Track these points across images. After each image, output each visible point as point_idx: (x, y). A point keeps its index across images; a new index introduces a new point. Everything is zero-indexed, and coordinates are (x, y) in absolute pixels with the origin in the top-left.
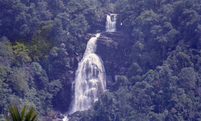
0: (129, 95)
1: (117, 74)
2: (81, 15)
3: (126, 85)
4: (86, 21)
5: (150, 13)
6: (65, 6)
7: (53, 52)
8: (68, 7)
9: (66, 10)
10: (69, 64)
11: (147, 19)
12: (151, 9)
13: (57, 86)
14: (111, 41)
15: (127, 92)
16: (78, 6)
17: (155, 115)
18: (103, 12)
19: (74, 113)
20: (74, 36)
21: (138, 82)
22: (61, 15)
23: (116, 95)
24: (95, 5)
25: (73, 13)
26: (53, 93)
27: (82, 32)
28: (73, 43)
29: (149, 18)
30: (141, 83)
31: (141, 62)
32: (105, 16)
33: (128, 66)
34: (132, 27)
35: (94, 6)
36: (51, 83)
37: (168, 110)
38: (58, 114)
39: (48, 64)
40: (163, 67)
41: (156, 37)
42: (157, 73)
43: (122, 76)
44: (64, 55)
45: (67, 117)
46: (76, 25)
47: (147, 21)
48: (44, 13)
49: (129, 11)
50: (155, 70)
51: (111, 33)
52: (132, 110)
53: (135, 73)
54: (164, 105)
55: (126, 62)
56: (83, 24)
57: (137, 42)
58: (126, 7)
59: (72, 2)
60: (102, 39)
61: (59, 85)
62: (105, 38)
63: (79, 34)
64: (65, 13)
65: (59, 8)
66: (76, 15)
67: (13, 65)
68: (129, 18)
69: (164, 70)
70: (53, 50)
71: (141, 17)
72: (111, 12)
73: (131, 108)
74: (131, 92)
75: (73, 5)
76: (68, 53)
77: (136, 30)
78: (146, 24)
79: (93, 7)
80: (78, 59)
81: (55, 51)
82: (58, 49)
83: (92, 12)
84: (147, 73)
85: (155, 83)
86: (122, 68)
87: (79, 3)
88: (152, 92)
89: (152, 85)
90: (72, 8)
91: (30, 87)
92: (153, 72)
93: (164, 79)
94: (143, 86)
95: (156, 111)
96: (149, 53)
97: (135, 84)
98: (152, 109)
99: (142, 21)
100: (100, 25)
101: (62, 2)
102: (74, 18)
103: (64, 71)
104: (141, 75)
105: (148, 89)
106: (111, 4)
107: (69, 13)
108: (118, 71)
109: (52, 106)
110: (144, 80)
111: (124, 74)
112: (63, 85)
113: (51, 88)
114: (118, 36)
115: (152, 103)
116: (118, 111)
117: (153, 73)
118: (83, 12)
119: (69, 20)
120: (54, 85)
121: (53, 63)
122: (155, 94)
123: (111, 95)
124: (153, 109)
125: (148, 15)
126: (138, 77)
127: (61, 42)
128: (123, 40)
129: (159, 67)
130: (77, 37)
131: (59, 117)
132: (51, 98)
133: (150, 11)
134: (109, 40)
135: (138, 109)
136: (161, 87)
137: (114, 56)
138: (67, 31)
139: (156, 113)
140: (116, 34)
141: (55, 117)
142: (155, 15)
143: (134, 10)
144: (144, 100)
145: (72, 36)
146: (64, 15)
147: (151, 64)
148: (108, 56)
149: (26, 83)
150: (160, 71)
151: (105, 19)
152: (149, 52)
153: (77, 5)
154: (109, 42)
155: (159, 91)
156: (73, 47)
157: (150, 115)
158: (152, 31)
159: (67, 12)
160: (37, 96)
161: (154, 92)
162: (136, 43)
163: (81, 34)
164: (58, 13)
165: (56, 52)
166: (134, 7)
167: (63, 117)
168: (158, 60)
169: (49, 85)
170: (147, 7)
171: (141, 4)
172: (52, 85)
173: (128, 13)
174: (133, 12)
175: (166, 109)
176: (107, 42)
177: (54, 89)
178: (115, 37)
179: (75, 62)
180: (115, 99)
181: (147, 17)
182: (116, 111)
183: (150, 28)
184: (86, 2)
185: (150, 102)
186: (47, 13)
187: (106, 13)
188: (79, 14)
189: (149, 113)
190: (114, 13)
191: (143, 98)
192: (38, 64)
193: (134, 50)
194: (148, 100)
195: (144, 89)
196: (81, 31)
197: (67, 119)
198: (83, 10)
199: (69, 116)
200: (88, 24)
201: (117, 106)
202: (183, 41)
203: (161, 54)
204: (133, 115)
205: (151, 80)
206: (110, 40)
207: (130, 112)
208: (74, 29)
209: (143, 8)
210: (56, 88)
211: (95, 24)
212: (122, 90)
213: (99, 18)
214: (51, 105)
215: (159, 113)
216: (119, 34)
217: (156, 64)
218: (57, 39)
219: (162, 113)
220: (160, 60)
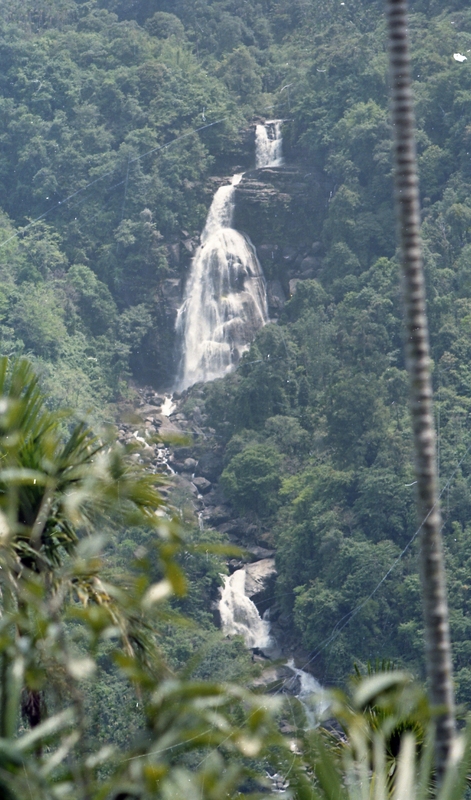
0: (330, 329)
1: (294, 277)
2: (190, 132)
3: (320, 303)
4: (203, 145)
5: (369, 109)
6: (145, 110)
7: (124, 234)
8: (152, 113)
9: (147, 120)
10: (166, 262)
11: (362, 126)
12: (371, 100)
13: (141, 320)
14: (273, 192)
15: (324, 321)
16: (179, 108)
17: (401, 376)
18: (245, 117)
19: (190, 388)
20: (173, 187)
21: (352, 292)
22: (135, 135)
23: (294, 332)
24: (224, 102)
25: (167, 126)
26: (130, 341)
27: (195, 174)
28: (173, 206)
29: (367, 122)
30: (360, 294)
31: (356, 240)
32: (251, 127)
33: (320, 253)
34: (324, 150)
35: (220, 104)
36: (123, 316)
37: (433, 358)
38: (148, 395)
39: (111, 268)
41: (388, 171)
43: (307, 281)
44: (152, 238)
45: (172, 400)
46: (177, 157)
47: (362, 131)
48: (91, 134)
49: (314, 108)
50: (394, 258)
51: (271, 171)
52: (340, 366)
53: (341, 268)
55: (315, 244)
56: (196, 153)
57: (341, 189)
58: (304, 98)
59: (162, 99)
60: (248, 188)
61: (143, 318)
62: (257, 184)
63: (186, 180)
64: (146, 129)
65: (129, 118)
66: (177, 132)
67: (23, 277)
68: (314, 126)
70: (122, 228)
71: (347, 121)
72: (267, 117)
73: (338, 362)
74: (333, 319)
75: (165, 107)
76: (162, 234)
77: (335, 157)
78: (361, 139)
79: (217, 105)
80: (189, 245)
81: (126, 231)
82: (134, 224)
83: (218, 121)
84: (372, 268)
85: (394, 289)
86: (307, 259)
87: (181, 99)
88: (390, 315)
89: (388, 297)
90: (164, 115)
91: (71, 331)
92: (389, 262)
94: (364, 303)
96: (375, 213)
97: (342, 299)
98: (391, 358)
99: (350, 132)
100: (240, 151)
101: (136, 101)
102: (171, 140)
104: (357, 273)
105: (376, 308)
106: (265, 94)
107: (157, 127)
108: (297, 267)
109: (131, 374)
110: (367, 286)
111: (313, 276)
112: (155, 318)
113: (124, 328)
114: (290, 176)
115: (391, 344)
116: (304, 373)
117: (389, 266)
118: (194, 122)
119: (157, 146)
120: (131, 319)
121: (126, 262)
122: (396, 318)
123: (282, 334)
124: (396, 359)
125: (363, 115)
126: (351, 278)
127: (142, 206)
128: (304, 185)
130: (182, 188)
131: (152, 403)
132: (126, 353)
133: (368, 105)
134: (265, 191)
135: (355, 363)
137: (282, 230)
138: (155, 175)
140: (283, 172)
141: (142, 403)
142: (383, 112)
143: (326, 104)
144: (369, 337)
145: (170, 188)
146: (143, 135)
147: (381, 244)
148: (266, 231)
149: (59, 322)
151: (253, 136)
153: (176, 105)
154: (268, 196)
156: (173, 215)
157: (387, 377)
158: (377, 156)
159: (151, 125)
160: (89, 352)
161: (393, 315)
162: (337, 190)
163: (191, 179)
164: (127, 131)
165: (131, 233)
166: (327, 97)
167: (163, 402)
169: (119, 322)
170: (359, 95)
171: (343, 87)
172: (127, 319)
173: (311, 115)
174: (325, 111)
176: (261, 196)
177: (133, 330)
178: (283, 179)
179: (181, 254)
180: (294, 342)
181: (362, 121)
182: (298, 374)
183: (373, 148)
184: (198, 95)
185: (386, 341)
186: (99, 133)
187: (253, 120)
188: (184, 127)
189: (384, 370)
190: (274, 118)
191: (367, 333)
192: (85, 269)
193: (333, 211)
194: (381, 336)
195: (367, 309)
196: (191, 171)
198: (192, 116)
199: (176, 398)
200: (207, 151)
201: (301, 360)
202: (460, 174)
204: (342, 379)
205: (385, 284)
206: (269, 188)
207: (335, 372)
208: (172, 168)
209: (348, 98)
210: (137, 328)
211: (228, 151)
212: (310, 316)
213: (236, 134)
214: (129, 371)
216: (290, 171)
217: (393, 242)
218: (131, 200)
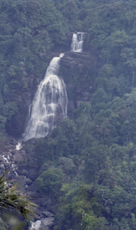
0: (92, 124)
1: (80, 100)
2: (45, 32)
4: (50, 39)
5: (122, 34)
6: (27, 20)
7: (11, 71)
8: (30, 22)
9: (28, 24)
10: (27, 85)
11: (118, 41)
12: (123, 30)
13: (12, 108)
14: (76, 63)
15: (90, 120)
16: (42, 21)
17: (119, 148)
18: (69, 29)
19: (29, 140)
21: (103, 110)
22: (22, 30)
23: (77, 123)
24: (61, 21)
25: (35, 28)
26: (7, 116)
27: (45, 50)
28: (33, 62)
29: (120, 39)
30: (106, 111)
31: (108, 88)
32: (71, 34)
33: (93, 91)
34: (100, 48)
35: (59, 22)
36: (5, 105)
37: (133, 142)
38: (11, 140)
39: (4, 84)
40: (132, 95)
41: (126, 61)
42: (124, 101)
43: (85, 102)
44: (23, 74)
45: (21, 144)
46: (38, 42)
47: (117, 43)
48: (3, 26)
49: (98, 30)
50: (123, 98)
51: (77, 54)
52: (94, 140)
53: (100, 99)
54: (129, 136)
55: (91, 87)
56: (46, 41)
57: (105, 66)
58: (95, 25)
59: (35, 17)
60: (66, 59)
61: (14, 108)
62: (70, 58)
63: (41, 52)
64: (26, 28)
65: (20, 22)
66: (40, 31)
68: (97, 38)
69: (132, 99)
70: (10, 68)
71: (112, 37)
72: (78, 31)
73: (93, 138)
74: (94, 120)
75: (36, 20)
76: (27, 73)
77: (104, 52)
78: (116, 46)
79: (58, 23)
80: (38, 80)
81: (12, 70)
82: (16, 67)
83: (57, 29)
84: (113, 101)
85: (121, 111)
86: (86, 93)
87: (43, 17)
88: (118, 122)
89: (118, 114)
90: (35, 23)
92: (120, 99)
93: (131, 108)
94: (108, 115)
95: (121, 143)
97: (98, 112)
98: (115, 140)
99: (112, 42)
100: (64, 43)
101: (24, 15)
102: (37, 35)
103: (21, 93)
104: (106, 102)
105: (113, 118)
106: (79, 21)
107: (31, 28)
108: (82, 96)
109: (5, 130)
110: (110, 108)
111: (88, 100)
112: (19, 108)
113: (5, 111)
114: (84, 57)
115: (116, 134)
116: (78, 141)
117: (120, 101)
118: (47, 28)
119: (30, 36)
120: (9, 107)
121: (10, 83)
122: (120, 124)
123: (71, 123)
124: (117, 141)
125: (118, 36)
126: (102, 104)
127: (20, 60)
128: (90, 62)
129: (127, 95)
130: (38, 55)
131: (12, 144)
132: (4, 121)
133: (122, 32)
134: (73, 62)
135: (100, 140)
136: (127, 117)
137: (78, 79)
138: (28, 48)
139: (120, 145)
140: (82, 55)
142: (127, 36)
143: (104, 29)
144: (107, 130)
145: (33, 55)
146: (25, 30)
147: (118, 91)
148: (71, 79)
150: (128, 99)
151: (72, 37)
152: (117, 77)
154: (74, 64)
155: (125, 121)
156: (33, 66)
157: (113, 148)
158: (122, 54)
159: (29, 27)
161: (119, 122)
162: (103, 66)
163: (42, 52)
164: (19, 28)
165: (14, 71)
166: (104, 26)
167: (17, 144)
168: (126, 87)
169: (3, 108)
170: (118, 27)
171: (112, 22)
172: (7, 107)
173: (97, 32)
174: (103, 32)
175: (131, 142)
176: (71, 64)
177: (9, 112)
178: (81, 58)
179: (33, 83)
180: (76, 127)
181: (118, 38)
182: (75, 141)
183: (121, 50)
184: (51, 17)
185: (114, 132)
186: (6, 27)
187: (72, 31)
188: (42, 30)
189: (112, 145)
190: (81, 31)
191: (107, 128)
193: (100, 74)
194: (112, 130)
195: (109, 118)
196: (43, 49)
197: (21, 146)
198: (47, 25)
199: (23, 143)
200: (51, 41)
201: (78, 135)
203: (131, 80)
204: (94, 146)
205: (117, 108)
206: (75, 61)
207: (91, 142)
208: (35, 46)
209: (114, 28)
210: (11, 111)
211: (60, 42)
213: (64, 36)
214: (5, 129)
215: (123, 146)
216: (85, 55)
217: (124, 91)
218: (16, 57)
219: (126, 146)
220: (129, 87)
